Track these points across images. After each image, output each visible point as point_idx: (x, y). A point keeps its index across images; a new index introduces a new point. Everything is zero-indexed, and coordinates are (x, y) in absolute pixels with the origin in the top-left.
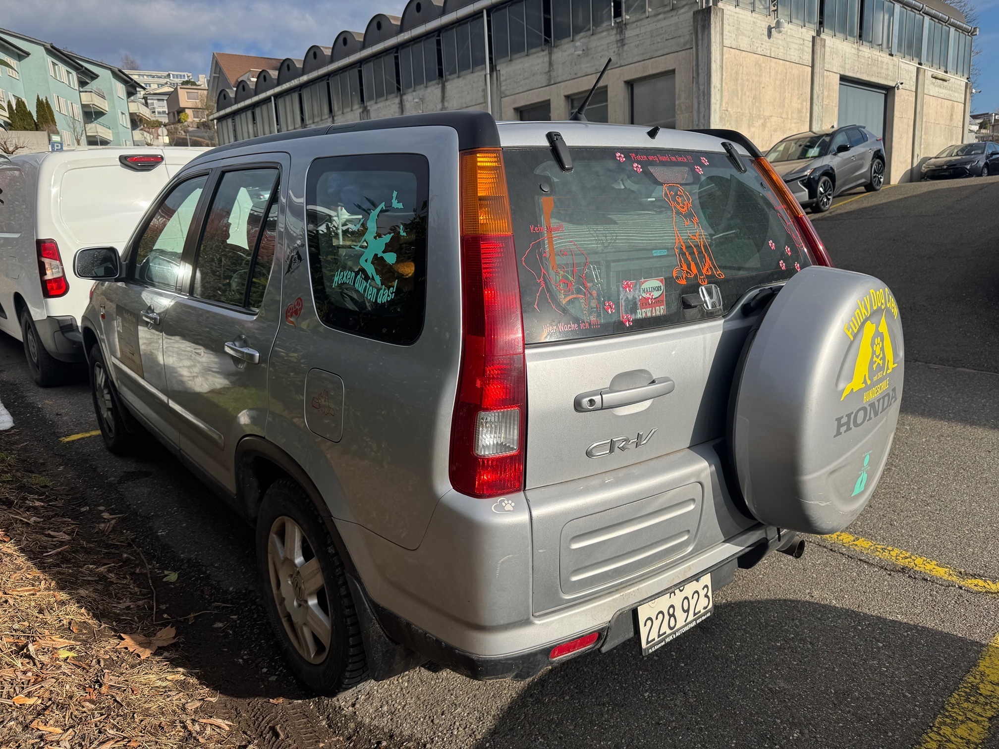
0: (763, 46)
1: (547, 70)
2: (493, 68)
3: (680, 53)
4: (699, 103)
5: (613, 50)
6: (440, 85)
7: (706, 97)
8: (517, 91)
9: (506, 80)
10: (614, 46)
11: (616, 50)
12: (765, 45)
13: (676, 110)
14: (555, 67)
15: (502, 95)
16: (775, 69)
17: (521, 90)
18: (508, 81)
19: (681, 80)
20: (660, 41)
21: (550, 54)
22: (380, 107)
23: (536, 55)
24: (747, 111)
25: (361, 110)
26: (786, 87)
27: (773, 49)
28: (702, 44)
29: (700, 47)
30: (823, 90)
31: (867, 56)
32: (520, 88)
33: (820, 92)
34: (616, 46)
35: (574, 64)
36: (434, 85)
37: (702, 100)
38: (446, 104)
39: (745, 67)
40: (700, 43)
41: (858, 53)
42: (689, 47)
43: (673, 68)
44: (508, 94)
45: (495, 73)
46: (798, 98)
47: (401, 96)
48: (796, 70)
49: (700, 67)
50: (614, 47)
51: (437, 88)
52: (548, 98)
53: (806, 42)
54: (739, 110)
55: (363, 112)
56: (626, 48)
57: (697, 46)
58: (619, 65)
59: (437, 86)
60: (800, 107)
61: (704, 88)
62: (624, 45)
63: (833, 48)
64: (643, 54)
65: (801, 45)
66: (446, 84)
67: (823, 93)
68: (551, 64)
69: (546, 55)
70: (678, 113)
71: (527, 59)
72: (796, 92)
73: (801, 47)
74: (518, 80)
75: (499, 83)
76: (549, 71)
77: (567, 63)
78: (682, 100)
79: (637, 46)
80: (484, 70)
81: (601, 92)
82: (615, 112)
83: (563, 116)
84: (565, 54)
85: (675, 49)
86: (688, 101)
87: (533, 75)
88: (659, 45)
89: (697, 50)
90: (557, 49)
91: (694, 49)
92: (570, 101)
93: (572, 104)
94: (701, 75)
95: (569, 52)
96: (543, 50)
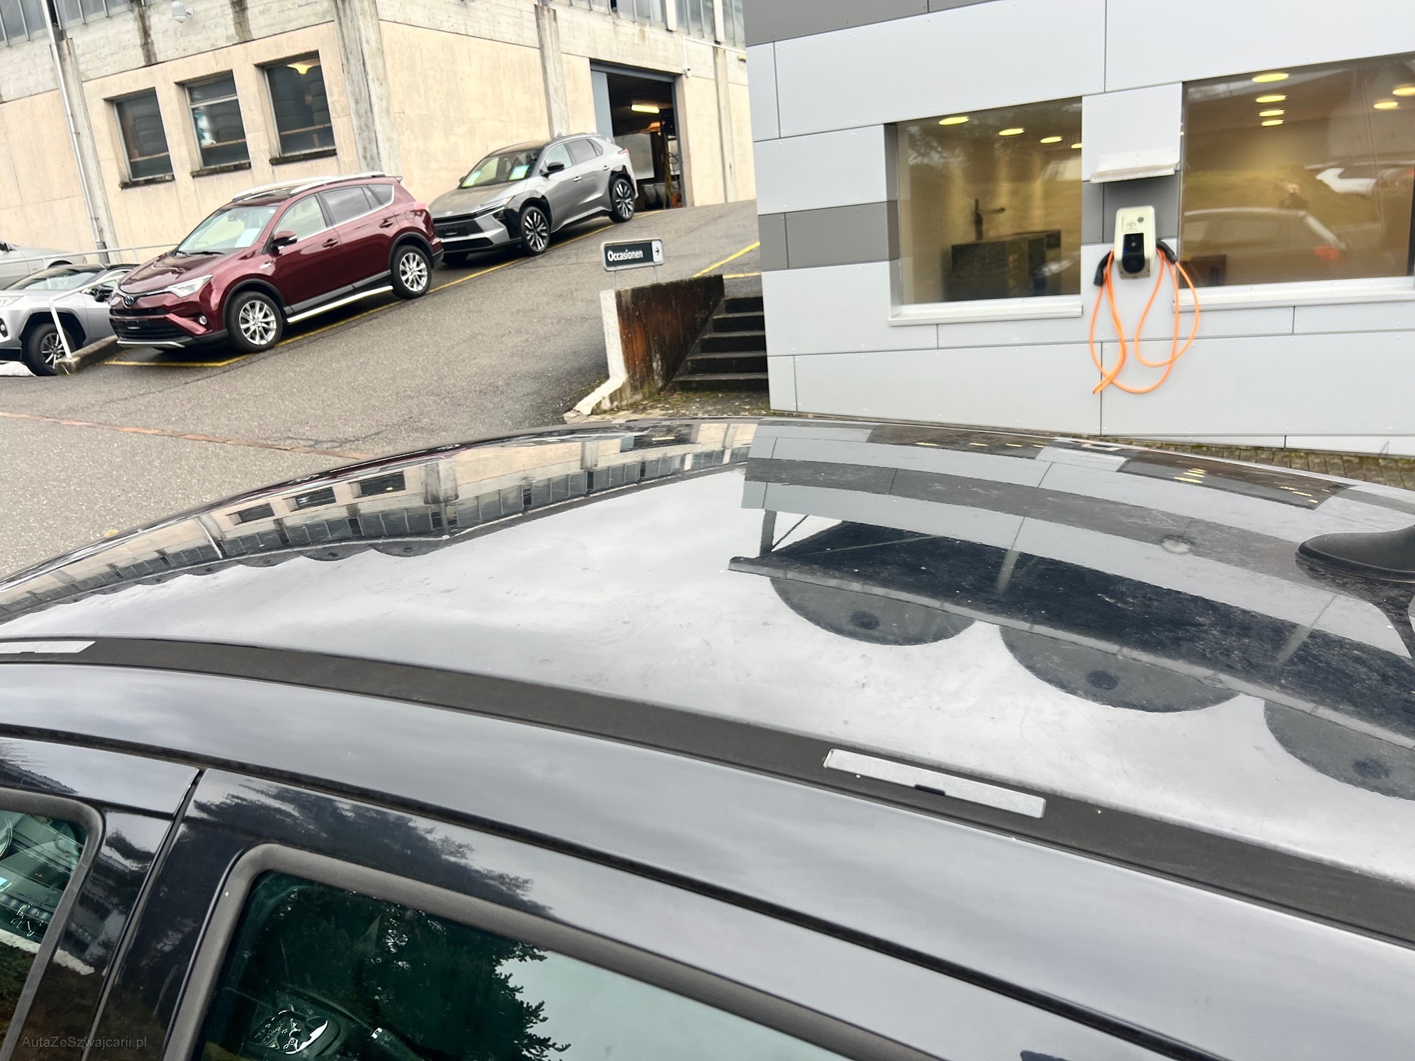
0: (451, 20)
1: (143, 41)
2: (60, 35)
3: (320, 27)
4: (357, 103)
5: (230, 17)
7: (363, 94)
8: (104, 72)
9: (84, 54)
10: (229, 11)
11: (235, 16)
12: (456, 19)
13: (330, 112)
14: (153, 37)
15: (81, 78)
16: (477, 52)
17: (111, 70)
18: (88, 56)
19: (329, 68)
20: (291, 7)
21: (143, 17)
23: (121, 18)
24: (439, 114)
26: (502, 78)
27: (469, 23)
28: (345, 15)
29: (343, 20)
30: (563, 80)
31: (629, 32)
32: (107, 68)
33: (559, 84)
34: (232, 11)
35: (179, 34)
37: (359, 97)
39: (425, 51)
40: (342, 13)
41: (615, 28)
42: (330, 19)
43: (316, 48)
44: (91, 77)
45: (64, 43)
46: (525, 93)
48: (513, 53)
49: (349, 50)
50: (229, 13)
52: (151, 86)
53: (526, 15)
54: (424, 112)
56: (247, 14)
57: (339, 18)
58: (241, 40)
60: (529, 104)
61: (359, 81)
62: (245, 10)
63: (573, 22)
64: (272, 25)
65: (517, 17)
67: (563, 85)
68: (146, 32)
69: (136, 17)
70: (333, 115)
71: (108, 23)
72: (520, 83)
73: (519, 20)
74: (103, 55)
75: (73, 59)
76: (145, 44)
77: (170, 33)
78: (336, 97)
79: (262, 13)
80: (46, 36)
81: (224, 81)
82: (250, 110)
83: (179, 114)
84: (164, 18)
85: (313, 20)
86: (342, 99)
87: (124, 49)
88: (292, 13)
89: (340, 24)
90: (152, 9)
91: (336, 21)
92: (186, 91)
93: (191, 94)
94: (352, 61)
95: (169, 15)
96: (131, 10)
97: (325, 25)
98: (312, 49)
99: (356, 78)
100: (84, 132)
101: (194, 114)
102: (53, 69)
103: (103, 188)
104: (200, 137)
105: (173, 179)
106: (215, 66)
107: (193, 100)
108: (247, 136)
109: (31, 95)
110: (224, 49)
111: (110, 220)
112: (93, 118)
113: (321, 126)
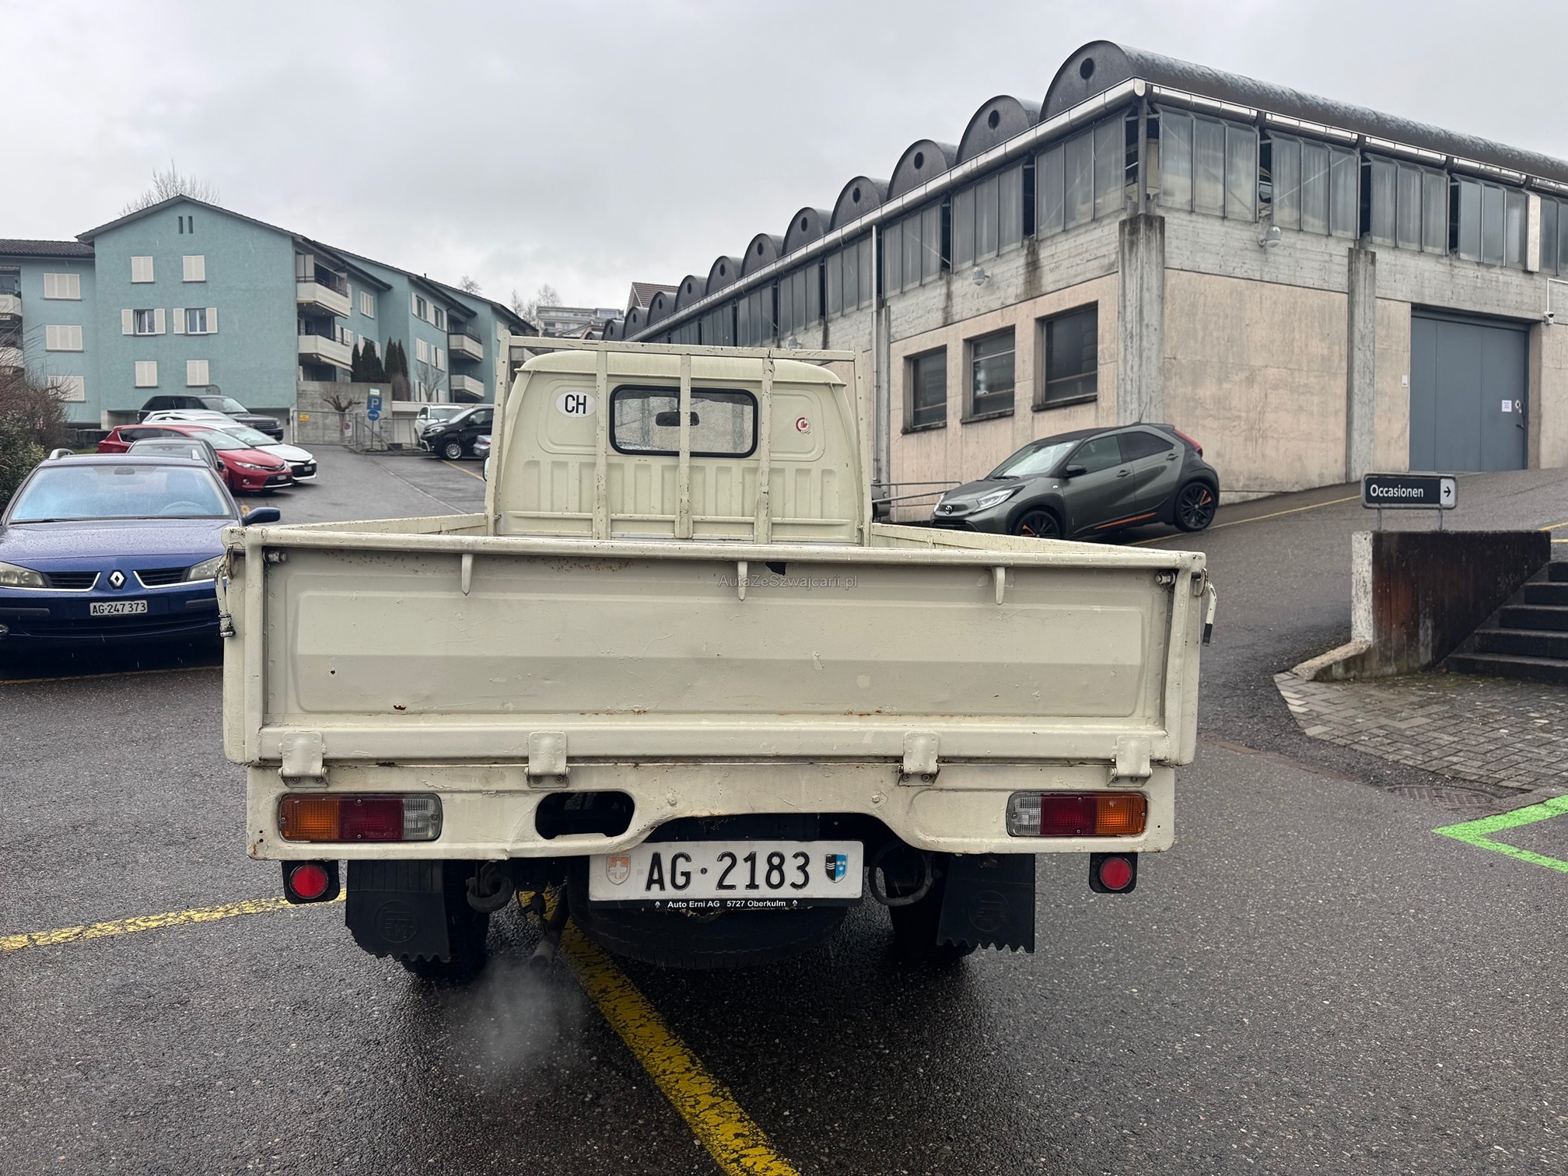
0: (1246, 266)
1: (945, 304)
2: (882, 303)
3: (1104, 279)
4: (1126, 349)
5: (1023, 277)
6: (822, 327)
8: (909, 334)
9: (896, 319)
10: (1024, 271)
11: (1027, 276)
12: (1251, 265)
13: (1099, 359)
14: (954, 301)
15: (890, 340)
16: (1271, 298)
17: (914, 332)
18: (899, 320)
19: (1105, 317)
20: (1079, 262)
21: (949, 283)
23: (932, 286)
24: (1215, 360)
26: (1296, 324)
27: (1267, 269)
28: (1130, 266)
29: (1127, 271)
30: (1373, 326)
31: (1471, 275)
32: (912, 330)
33: (1367, 331)
34: (1027, 271)
35: (976, 296)
36: (815, 327)
37: (1129, 344)
39: (1209, 298)
40: (1128, 264)
41: (1452, 270)
42: (1114, 271)
43: (1096, 300)
44: (899, 338)
45: (884, 310)
46: (1323, 340)
47: (778, 342)
48: (1315, 299)
49: (1128, 298)
50: (1024, 273)
51: (819, 331)
52: (944, 343)
53: (1337, 259)
54: (1198, 357)
56: (1039, 272)
58: (1030, 297)
59: (818, 328)
60: (1326, 352)
61: (1132, 328)
62: (1037, 269)
63: (1395, 265)
64: (1059, 281)
65: (1326, 262)
66: (829, 325)
67: (1373, 332)
68: (949, 296)
69: (943, 285)
70: (1101, 362)
71: (921, 290)
72: (1318, 330)
73: (1327, 265)
74: (911, 320)
75: (887, 324)
76: (947, 307)
77: (968, 296)
78: (1106, 344)
79: (1052, 270)
80: (871, 305)
81: (1007, 334)
82: (1024, 362)
83: (961, 368)
84: (966, 283)
85: (1097, 273)
86: (1112, 346)
87: (929, 312)
88: (1079, 268)
89: (1124, 273)
90: (957, 276)
91: (1120, 273)
92: (972, 346)
93: (975, 350)
94: (1129, 309)
95: (971, 280)
96: (941, 278)
97: (1108, 277)
98: (1092, 300)
99: (1129, 326)
100: (885, 386)
101: (974, 367)
102: (870, 334)
103: (889, 433)
104: (976, 388)
105: (945, 426)
106: (1000, 321)
107: (976, 355)
108: (1017, 385)
110: (1012, 306)
111: (888, 461)
112: (893, 373)
113: (1088, 374)
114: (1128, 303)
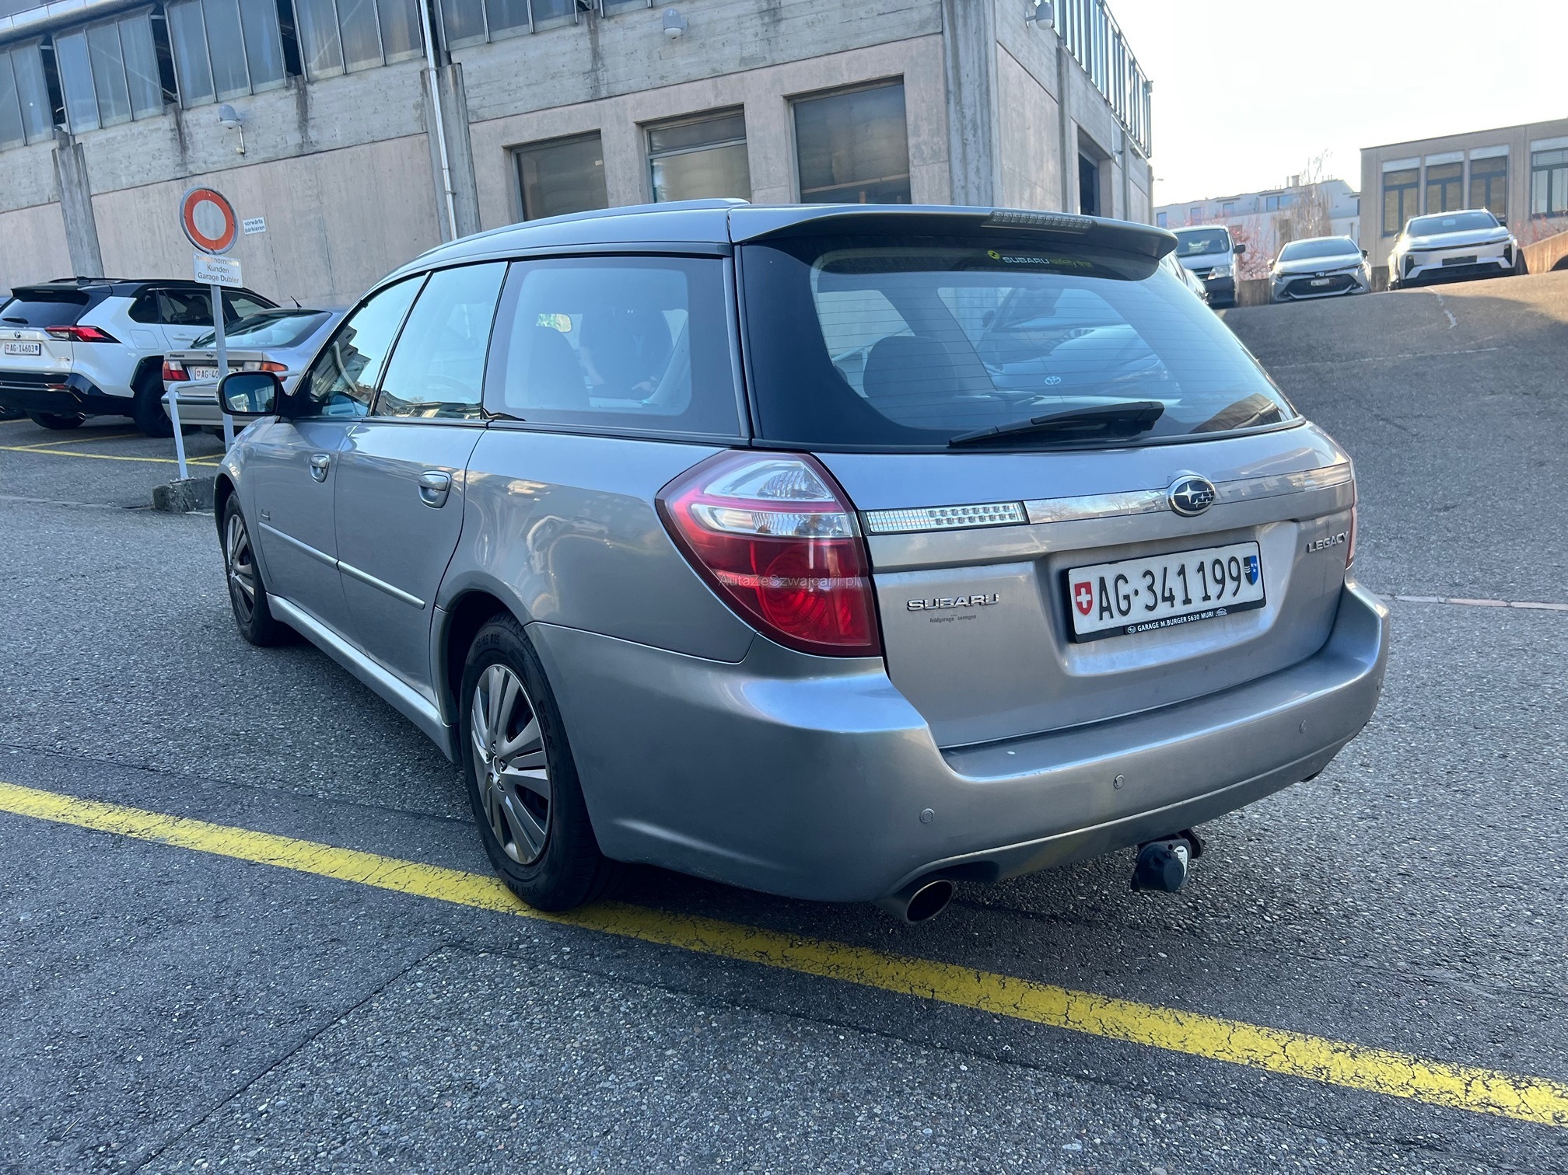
0: (1023, 51)
1: (589, 67)
2: (442, 59)
3: (914, 42)
4: (964, 145)
5: (752, 31)
6: (294, 91)
7: (980, 132)
8: (511, 110)
10: (754, 22)
11: (760, 30)
13: (911, 158)
14: (607, 62)
15: (468, 119)
16: (1033, 96)
17: (521, 106)
18: (485, 88)
19: (920, 97)
20: (863, 15)
21: (594, 32)
22: (114, 138)
23: (555, 34)
25: (55, 144)
28: (965, 24)
29: (960, 31)
32: (519, 104)
34: (759, 22)
35: (656, 56)
36: (274, 90)
37: (970, 137)
38: (313, 134)
40: (960, 22)
42: (932, 31)
43: (899, 72)
44: (487, 116)
45: (449, 69)
46: (1054, 157)
47: (178, 113)
48: (1048, 105)
49: (963, 72)
50: (754, 25)
51: (286, 97)
52: (595, 127)
55: (62, 148)
56: (783, 26)
57: (954, 28)
58: (769, 62)
59: (285, 93)
61: (975, 114)
62: (779, 20)
64: (826, 42)
65: (1049, 59)
66: (309, 88)
68: (596, 55)
69: (582, 34)
70: (915, 162)
71: (534, 39)
72: (1051, 144)
73: (1050, 64)
74: (513, 87)
75: (461, 92)
76: (594, 70)
77: (640, 54)
78: (924, 137)
79: (811, 24)
80: (419, 58)
81: (729, 116)
82: (767, 158)
83: (634, 166)
84: (631, 35)
85: (900, 33)
86: (935, 140)
87: (552, 78)
88: (863, 24)
89: (954, 36)
90: (612, 21)
91: (947, 33)
92: (645, 133)
93: (649, 142)
95: (645, 27)
96: (576, 24)
97: (920, 40)
98: (893, 73)
99: (969, 113)
100: (464, 192)
101: (651, 167)
102: (422, 107)
106: (713, 100)
107: (651, 148)
109: (374, 142)
110: (734, 76)
112: (481, 172)
114: (964, 79)
